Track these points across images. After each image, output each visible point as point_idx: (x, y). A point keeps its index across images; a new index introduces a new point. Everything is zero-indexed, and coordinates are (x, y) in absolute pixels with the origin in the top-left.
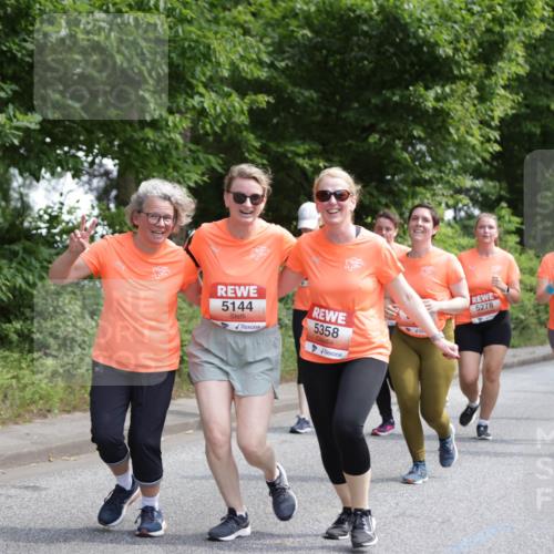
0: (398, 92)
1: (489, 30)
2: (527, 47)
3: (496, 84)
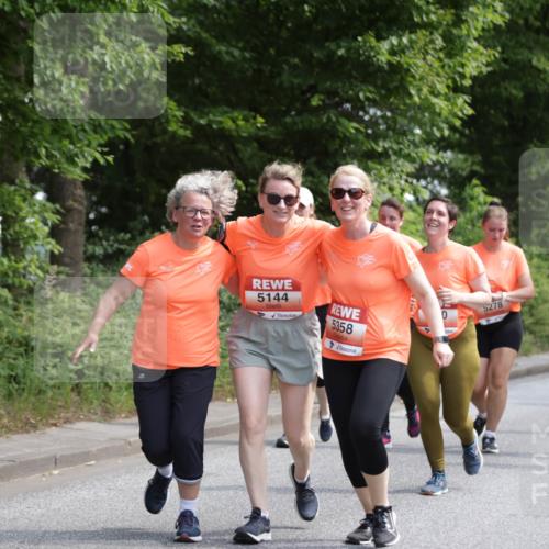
0: (343, 44)
3: (468, 36)
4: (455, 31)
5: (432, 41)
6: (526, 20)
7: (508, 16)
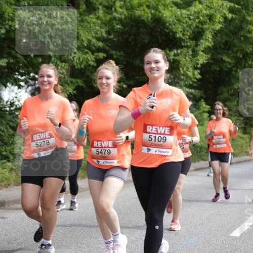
1: (197, 27)
3: (199, 50)
4: (196, 48)
5: (188, 52)
6: (220, 45)
7: (213, 43)
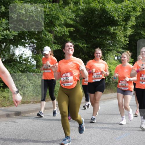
0: (104, 28)
1: (126, 14)
2: (136, 18)
4: (126, 26)
5: (121, 28)
6: (139, 24)
7: (136, 23)
